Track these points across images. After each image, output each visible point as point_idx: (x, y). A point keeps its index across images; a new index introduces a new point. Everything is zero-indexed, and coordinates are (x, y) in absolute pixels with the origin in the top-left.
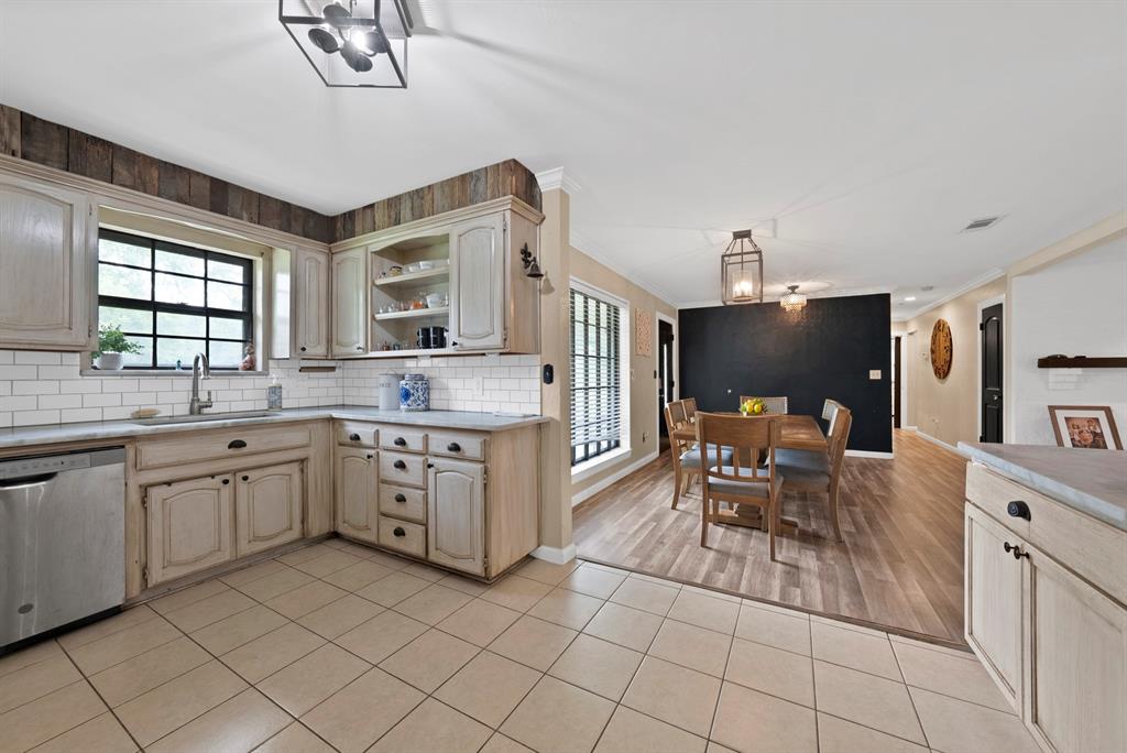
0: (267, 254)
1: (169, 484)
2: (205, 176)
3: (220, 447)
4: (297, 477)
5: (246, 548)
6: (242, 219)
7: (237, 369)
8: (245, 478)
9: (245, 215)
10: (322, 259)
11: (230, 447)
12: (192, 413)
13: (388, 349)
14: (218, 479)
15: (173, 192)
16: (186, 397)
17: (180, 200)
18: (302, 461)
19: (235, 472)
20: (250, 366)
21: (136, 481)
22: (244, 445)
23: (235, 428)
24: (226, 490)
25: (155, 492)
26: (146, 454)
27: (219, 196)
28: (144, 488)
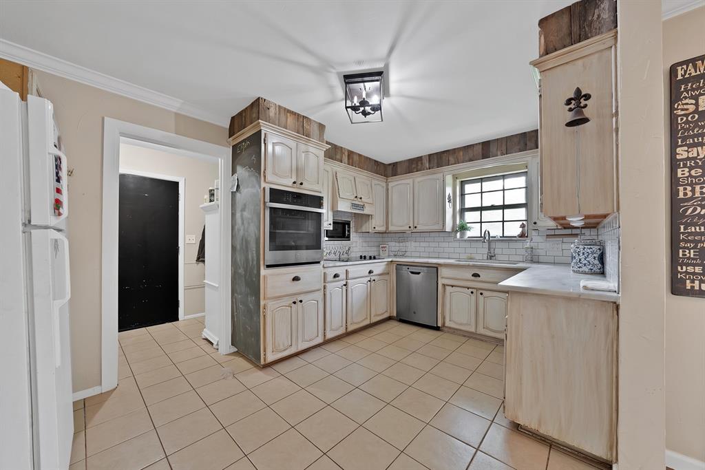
0: (527, 166)
1: (452, 286)
2: (479, 143)
3: (468, 275)
5: (481, 331)
6: (497, 156)
7: (516, 237)
8: (481, 294)
9: (499, 153)
11: (473, 276)
12: (488, 259)
14: (471, 290)
15: (467, 158)
16: (486, 251)
17: (471, 160)
19: (477, 289)
20: (522, 235)
21: (441, 282)
22: (479, 276)
23: (474, 266)
24: (473, 297)
25: (448, 288)
26: (443, 272)
27: (486, 149)
28: (444, 285)
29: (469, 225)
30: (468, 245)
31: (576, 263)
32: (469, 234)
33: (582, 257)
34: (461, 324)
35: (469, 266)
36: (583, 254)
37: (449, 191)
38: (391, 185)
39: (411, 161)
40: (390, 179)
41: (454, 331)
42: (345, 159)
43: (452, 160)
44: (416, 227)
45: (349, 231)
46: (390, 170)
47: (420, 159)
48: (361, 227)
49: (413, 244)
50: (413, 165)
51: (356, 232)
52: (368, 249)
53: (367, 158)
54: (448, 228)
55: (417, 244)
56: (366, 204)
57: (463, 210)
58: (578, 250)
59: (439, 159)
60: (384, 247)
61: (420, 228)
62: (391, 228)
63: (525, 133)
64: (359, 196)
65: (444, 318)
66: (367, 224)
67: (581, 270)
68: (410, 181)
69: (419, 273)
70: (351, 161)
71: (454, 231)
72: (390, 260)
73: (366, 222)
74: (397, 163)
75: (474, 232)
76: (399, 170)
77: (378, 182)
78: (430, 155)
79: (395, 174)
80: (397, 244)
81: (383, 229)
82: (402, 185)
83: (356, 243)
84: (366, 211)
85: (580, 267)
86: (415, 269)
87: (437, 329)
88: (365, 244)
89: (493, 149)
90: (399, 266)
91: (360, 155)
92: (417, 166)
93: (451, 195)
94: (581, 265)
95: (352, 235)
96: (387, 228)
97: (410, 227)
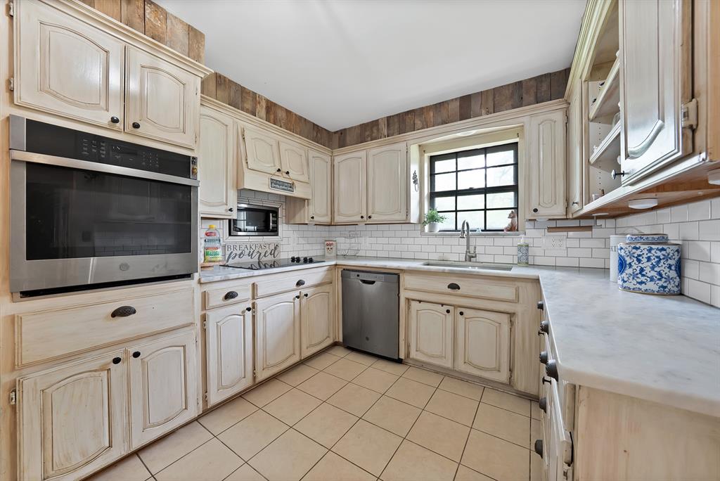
1: (420, 301)
2: (456, 99)
3: (443, 286)
4: (506, 328)
5: (461, 367)
6: (481, 115)
7: (503, 230)
8: (461, 314)
9: (483, 111)
11: (449, 287)
12: (466, 260)
14: (446, 308)
15: (440, 120)
16: (464, 249)
17: (444, 122)
18: (512, 315)
19: (455, 306)
20: (512, 228)
21: (403, 295)
22: (459, 289)
23: (452, 273)
24: (450, 317)
25: (414, 305)
26: (406, 281)
27: (465, 107)
28: (408, 300)
29: (441, 214)
30: (438, 241)
31: (634, 276)
32: (440, 226)
33: (647, 264)
34: (432, 356)
35: (443, 273)
36: (649, 259)
37: (414, 168)
38: (337, 160)
39: (364, 127)
40: (336, 151)
41: (422, 366)
42: (262, 110)
43: (418, 122)
44: (370, 217)
45: (276, 222)
46: (336, 139)
47: (375, 123)
48: (294, 216)
49: (368, 240)
50: (367, 132)
51: (288, 223)
52: (307, 247)
53: (300, 118)
54: (414, 218)
55: (373, 240)
56: (295, 182)
57: (434, 195)
58: (638, 252)
59: (402, 122)
60: (331, 245)
61: (375, 218)
62: (338, 219)
64: (284, 169)
65: (408, 346)
66: (302, 211)
67: (643, 287)
68: (363, 154)
69: (373, 283)
70: (272, 117)
71: (421, 222)
72: (333, 263)
73: (300, 209)
74: (345, 129)
75: (447, 223)
76: (348, 139)
77: (318, 156)
78: (389, 118)
79: (342, 144)
80: (348, 241)
81: (327, 220)
82: (352, 159)
83: (289, 239)
84: (298, 193)
85: (641, 283)
86: (369, 275)
87: (399, 361)
88: (301, 241)
89: (475, 106)
90: (346, 272)
91: (288, 112)
92: (372, 132)
93: (417, 174)
94: (643, 279)
95: (282, 228)
96: (333, 218)
97: (362, 217)
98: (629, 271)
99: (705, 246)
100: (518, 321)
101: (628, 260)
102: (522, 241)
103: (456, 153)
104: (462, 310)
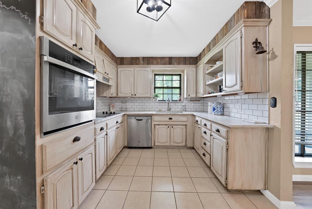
0: (183, 71)
1: (159, 125)
2: (168, 57)
3: (167, 119)
4: (184, 129)
5: (172, 144)
6: (175, 65)
7: (177, 101)
8: (172, 127)
9: (176, 64)
10: (194, 69)
11: (169, 119)
12: (168, 110)
13: (210, 94)
14: (167, 126)
15: (162, 63)
16: (167, 107)
18: (186, 125)
20: (180, 100)
21: (153, 123)
22: (172, 119)
23: (170, 114)
24: (169, 129)
25: (157, 126)
26: (155, 118)
27: (170, 60)
28: (155, 125)
30: (158, 104)
31: (217, 111)
32: (158, 99)
33: (219, 109)
34: (163, 143)
35: (167, 114)
36: (219, 108)
38: (119, 70)
39: (132, 58)
40: (119, 66)
41: (159, 147)
42: (98, 44)
43: (155, 62)
44: (135, 95)
46: (119, 61)
47: (138, 58)
48: (103, 93)
49: (130, 104)
50: (134, 61)
51: (98, 96)
52: (104, 107)
53: (109, 49)
55: (133, 104)
56: (110, 78)
57: (155, 88)
58: (217, 106)
59: (149, 61)
60: (114, 106)
61: (138, 95)
62: (120, 95)
63: (186, 57)
64: (107, 73)
65: (155, 141)
67: (218, 114)
68: (132, 69)
69: (142, 120)
70: (101, 47)
72: (124, 113)
74: (123, 57)
75: (160, 98)
76: (125, 62)
78: (143, 58)
79: (122, 64)
80: (121, 104)
81: (114, 95)
82: (126, 71)
83: (98, 104)
84: (110, 84)
85: (218, 113)
86: (139, 118)
87: (151, 148)
88: (102, 104)
89: (173, 61)
90: (129, 117)
91: (105, 46)
92: (136, 61)
94: (218, 112)
96: (117, 94)
97: (132, 95)
98: (216, 110)
99: (228, 105)
100: (188, 127)
101: (215, 108)
102: (184, 104)
103: (163, 74)
104: (169, 126)
